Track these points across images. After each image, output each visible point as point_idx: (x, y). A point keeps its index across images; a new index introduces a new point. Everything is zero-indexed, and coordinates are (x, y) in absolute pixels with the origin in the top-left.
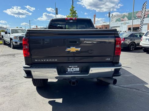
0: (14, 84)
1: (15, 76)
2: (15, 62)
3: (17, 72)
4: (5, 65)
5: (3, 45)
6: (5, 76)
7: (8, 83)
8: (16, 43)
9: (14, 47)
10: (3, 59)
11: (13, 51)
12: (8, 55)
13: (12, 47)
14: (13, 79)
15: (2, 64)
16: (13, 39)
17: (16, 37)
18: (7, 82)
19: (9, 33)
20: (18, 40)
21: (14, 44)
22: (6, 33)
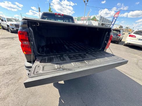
0: (17, 67)
1: (17, 58)
2: (15, 45)
3: (18, 54)
4: (6, 47)
5: (2, 29)
6: (7, 59)
7: (11, 67)
8: (13, 29)
9: (12, 32)
10: (3, 42)
11: (11, 35)
12: (7, 38)
13: (10, 32)
14: (15, 61)
15: (3, 46)
16: (10, 26)
17: (12, 25)
18: (9, 66)
19: (5, 21)
20: (14, 27)
21: (11, 29)
22: (2, 20)
